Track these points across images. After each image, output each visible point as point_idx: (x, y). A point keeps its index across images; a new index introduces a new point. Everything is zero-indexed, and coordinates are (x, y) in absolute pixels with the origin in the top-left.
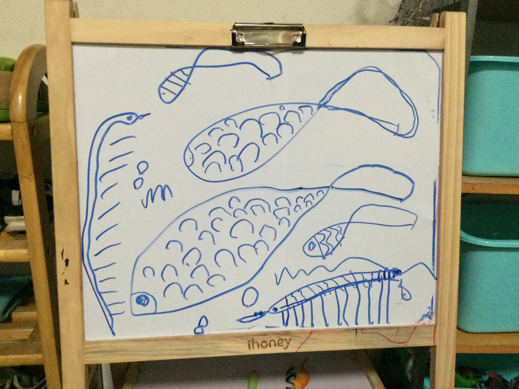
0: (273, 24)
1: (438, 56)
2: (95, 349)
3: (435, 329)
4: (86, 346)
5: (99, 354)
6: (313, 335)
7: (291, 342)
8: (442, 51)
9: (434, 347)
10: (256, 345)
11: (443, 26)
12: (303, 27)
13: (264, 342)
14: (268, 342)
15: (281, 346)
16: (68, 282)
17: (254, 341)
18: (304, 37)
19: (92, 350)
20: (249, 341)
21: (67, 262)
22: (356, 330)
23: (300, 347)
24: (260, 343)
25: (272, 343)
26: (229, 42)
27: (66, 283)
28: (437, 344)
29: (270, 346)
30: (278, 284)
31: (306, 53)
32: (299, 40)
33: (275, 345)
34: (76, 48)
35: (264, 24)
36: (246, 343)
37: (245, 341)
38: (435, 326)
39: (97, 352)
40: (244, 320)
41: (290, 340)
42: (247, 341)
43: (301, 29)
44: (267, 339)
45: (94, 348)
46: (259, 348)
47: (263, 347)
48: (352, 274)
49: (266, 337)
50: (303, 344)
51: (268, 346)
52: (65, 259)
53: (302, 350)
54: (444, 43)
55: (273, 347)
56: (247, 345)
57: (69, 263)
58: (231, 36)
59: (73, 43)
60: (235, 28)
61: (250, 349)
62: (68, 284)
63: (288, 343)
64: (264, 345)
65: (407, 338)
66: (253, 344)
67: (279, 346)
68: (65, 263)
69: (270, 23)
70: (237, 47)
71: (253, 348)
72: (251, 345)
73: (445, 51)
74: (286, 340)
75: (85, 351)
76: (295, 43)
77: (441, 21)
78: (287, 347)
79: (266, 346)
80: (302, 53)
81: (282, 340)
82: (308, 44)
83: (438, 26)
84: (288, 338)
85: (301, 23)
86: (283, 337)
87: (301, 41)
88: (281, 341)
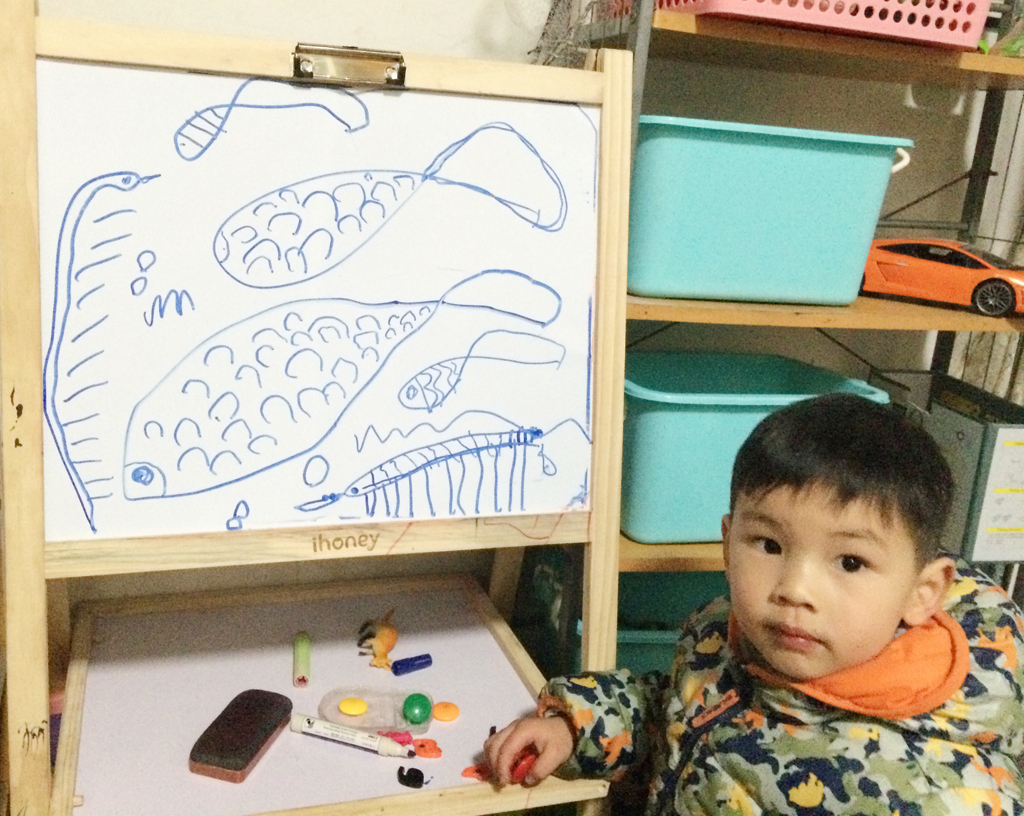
0: (356, 48)
1: (594, 113)
2: (65, 554)
3: (590, 518)
4: (47, 549)
5: (70, 562)
6: (412, 529)
7: (379, 539)
8: (600, 105)
9: (589, 544)
10: (325, 545)
11: (602, 70)
12: (402, 58)
13: (338, 539)
14: (344, 540)
15: (365, 545)
16: (20, 442)
17: (323, 538)
18: (402, 72)
19: (57, 555)
20: (314, 539)
21: (20, 409)
22: (477, 519)
23: (392, 548)
24: (331, 541)
25: (351, 541)
26: (289, 72)
27: (17, 443)
28: (593, 540)
29: (347, 546)
30: (359, 451)
31: (405, 95)
32: (394, 76)
33: (355, 545)
34: (40, 63)
35: (344, 47)
36: (309, 541)
37: (307, 538)
38: (590, 513)
39: (68, 558)
40: (306, 507)
41: (378, 536)
42: (311, 538)
43: (399, 59)
44: (343, 535)
45: (61, 551)
46: (329, 548)
47: (336, 548)
48: (471, 436)
49: (341, 531)
50: (397, 541)
51: (344, 546)
52: (16, 405)
53: (395, 551)
54: (602, 94)
55: (351, 547)
56: (312, 545)
57: (23, 411)
58: (292, 61)
59: (39, 56)
60: (298, 49)
61: (315, 550)
62: (21, 445)
63: (375, 541)
64: (338, 544)
65: (550, 530)
66: (321, 543)
67: (361, 545)
68: (16, 411)
69: (352, 48)
70: (301, 79)
71: (321, 549)
72: (318, 545)
73: (604, 105)
74: (371, 536)
75: (47, 557)
76: (389, 81)
77: (598, 64)
78: (373, 547)
79: (340, 547)
80: (398, 95)
81: (366, 536)
82: (408, 83)
83: (595, 69)
84: (374, 533)
85: (397, 50)
86: (367, 532)
87: (398, 77)
88: (363, 539)
